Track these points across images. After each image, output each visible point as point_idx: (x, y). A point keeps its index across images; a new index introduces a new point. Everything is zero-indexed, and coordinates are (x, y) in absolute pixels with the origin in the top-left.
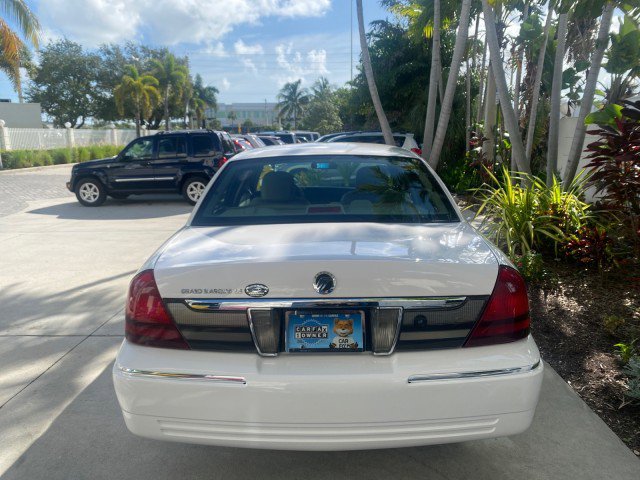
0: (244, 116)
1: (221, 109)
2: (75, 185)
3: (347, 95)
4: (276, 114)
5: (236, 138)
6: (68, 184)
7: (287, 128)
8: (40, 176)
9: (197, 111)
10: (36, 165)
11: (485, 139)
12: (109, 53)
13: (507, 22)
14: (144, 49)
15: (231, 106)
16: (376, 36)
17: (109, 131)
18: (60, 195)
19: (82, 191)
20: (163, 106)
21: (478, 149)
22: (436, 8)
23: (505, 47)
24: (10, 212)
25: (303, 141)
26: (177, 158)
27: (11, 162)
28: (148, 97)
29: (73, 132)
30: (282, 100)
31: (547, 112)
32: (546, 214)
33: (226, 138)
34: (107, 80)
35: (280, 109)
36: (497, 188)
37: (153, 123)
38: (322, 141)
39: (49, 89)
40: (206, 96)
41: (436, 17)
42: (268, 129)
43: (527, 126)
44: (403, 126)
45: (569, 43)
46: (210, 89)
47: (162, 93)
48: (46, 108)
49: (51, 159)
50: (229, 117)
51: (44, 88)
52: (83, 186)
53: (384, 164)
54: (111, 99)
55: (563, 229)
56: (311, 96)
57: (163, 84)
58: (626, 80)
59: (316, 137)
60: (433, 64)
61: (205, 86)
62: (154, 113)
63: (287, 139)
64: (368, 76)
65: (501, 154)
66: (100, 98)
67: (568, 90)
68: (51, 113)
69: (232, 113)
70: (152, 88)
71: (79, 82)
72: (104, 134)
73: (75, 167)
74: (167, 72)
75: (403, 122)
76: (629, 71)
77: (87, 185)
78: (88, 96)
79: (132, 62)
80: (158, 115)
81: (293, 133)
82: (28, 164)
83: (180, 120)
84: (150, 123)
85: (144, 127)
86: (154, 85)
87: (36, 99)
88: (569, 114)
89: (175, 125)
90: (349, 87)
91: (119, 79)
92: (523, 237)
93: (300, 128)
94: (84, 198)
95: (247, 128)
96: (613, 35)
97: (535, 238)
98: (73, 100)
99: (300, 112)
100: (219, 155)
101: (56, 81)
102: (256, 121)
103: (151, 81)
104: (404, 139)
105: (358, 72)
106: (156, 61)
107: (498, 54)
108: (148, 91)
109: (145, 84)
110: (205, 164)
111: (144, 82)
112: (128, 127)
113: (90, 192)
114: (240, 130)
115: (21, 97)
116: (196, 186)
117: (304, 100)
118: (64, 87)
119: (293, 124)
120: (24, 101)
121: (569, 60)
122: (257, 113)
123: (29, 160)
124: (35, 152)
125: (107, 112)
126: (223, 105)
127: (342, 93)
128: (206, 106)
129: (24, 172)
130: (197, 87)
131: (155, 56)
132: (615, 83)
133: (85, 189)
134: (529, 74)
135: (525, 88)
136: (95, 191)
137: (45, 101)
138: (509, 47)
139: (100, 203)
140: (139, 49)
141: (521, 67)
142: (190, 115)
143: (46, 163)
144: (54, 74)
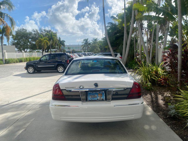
0: (72, 48)
1: (66, 46)
2: (27, 68)
3: (102, 42)
4: (82, 48)
5: (71, 55)
6: (25, 67)
7: (85, 52)
8: (16, 66)
9: (59, 47)
10: (14, 63)
11: (139, 54)
12: (35, 31)
13: (144, 23)
14: (45, 30)
15: (69, 46)
16: (109, 27)
17: (34, 53)
18: (22, 71)
19: (29, 69)
20: (49, 46)
21: (138, 57)
22: (125, 20)
23: (143, 30)
24: (9, 76)
25: (90, 55)
26: (55, 60)
27: (7, 62)
28: (45, 43)
29: (24, 53)
30: (83, 44)
31: (155, 47)
32: (153, 73)
33: (69, 54)
34: (34, 39)
35: (83, 46)
36: (140, 67)
37: (47, 51)
38: (95, 55)
39: (17, 42)
40: (62, 43)
41: (125, 22)
42: (79, 52)
43: (150, 50)
44: (117, 51)
45: (160, 28)
46: (63, 41)
47: (49, 42)
48: (16, 47)
49: (18, 61)
50: (68, 49)
51: (16, 41)
52: (29, 68)
53: (110, 61)
54: (35, 44)
55: (158, 77)
56: (92, 43)
57: (50, 40)
58: (175, 38)
59: (93, 54)
60: (125, 34)
61: (61, 40)
62: (47, 48)
63: (85, 55)
64: (107, 38)
65: (144, 58)
66: (32, 44)
67: (161, 41)
68: (17, 48)
69: (69, 48)
70: (47, 41)
71: (26, 39)
72: (32, 54)
73: (27, 63)
74: (51, 36)
75: (117, 50)
76: (175, 36)
77: (30, 68)
78: (28, 43)
79: (41, 34)
80: (48, 48)
81: (86, 53)
82: (12, 62)
83: (54, 50)
84: (46, 51)
85: (44, 52)
86: (47, 40)
87: (13, 44)
88: (160, 47)
89: (53, 51)
90: (102, 40)
91: (37, 39)
92: (147, 79)
93: (88, 52)
94: (29, 72)
95: (73, 52)
96: (170, 27)
97: (151, 79)
98: (24, 44)
99: (88, 47)
100: (67, 59)
101: (19, 39)
102: (76, 50)
103: (47, 39)
104: (117, 54)
105: (105, 36)
106: (48, 33)
107: (142, 32)
108: (45, 42)
109: (45, 40)
110: (63, 62)
111: (44, 39)
112: (39, 52)
113: (31, 70)
114: (71, 52)
115: (9, 44)
116: (60, 68)
117: (90, 44)
118: (22, 41)
119: (86, 51)
120: (10, 45)
121: (161, 33)
122: (76, 47)
123: (12, 61)
124: (14, 59)
125: (33, 48)
126: (66, 45)
127: (100, 42)
128: (62, 46)
129: (11, 65)
130: (59, 40)
131: (47, 32)
132: (172, 39)
133: (30, 69)
134: (150, 37)
135: (149, 40)
136: (32, 69)
137: (16, 45)
138: (144, 30)
139: (34, 73)
140: (43, 30)
141: (148, 35)
142: (57, 48)
143: (17, 62)
144: (19, 37)
